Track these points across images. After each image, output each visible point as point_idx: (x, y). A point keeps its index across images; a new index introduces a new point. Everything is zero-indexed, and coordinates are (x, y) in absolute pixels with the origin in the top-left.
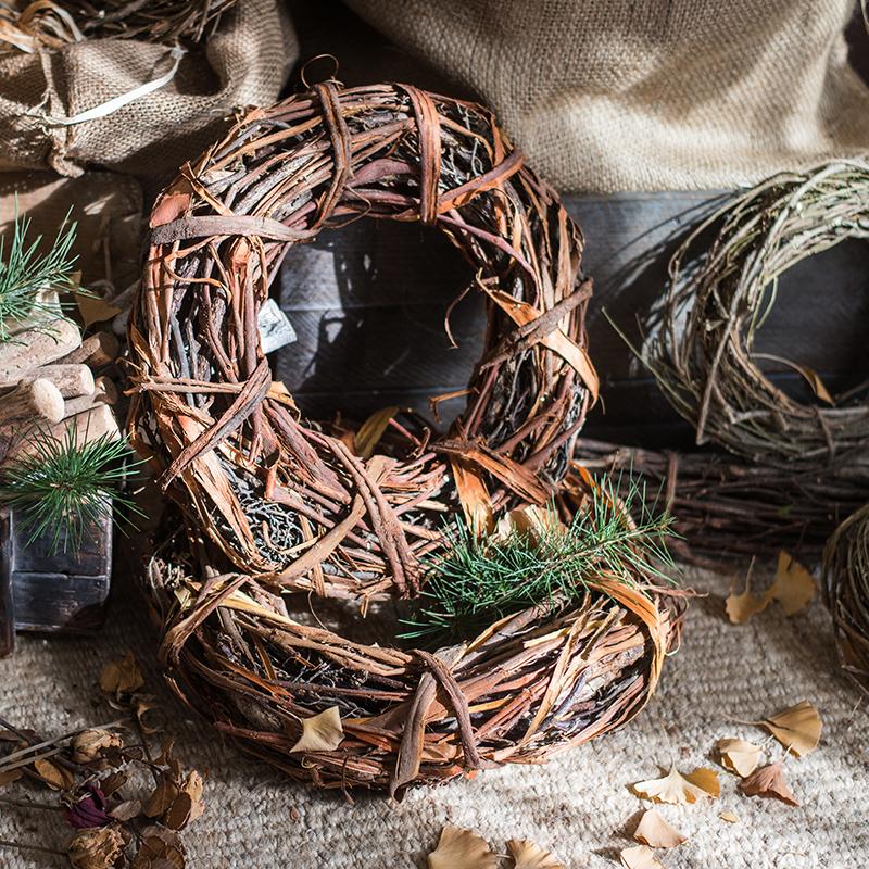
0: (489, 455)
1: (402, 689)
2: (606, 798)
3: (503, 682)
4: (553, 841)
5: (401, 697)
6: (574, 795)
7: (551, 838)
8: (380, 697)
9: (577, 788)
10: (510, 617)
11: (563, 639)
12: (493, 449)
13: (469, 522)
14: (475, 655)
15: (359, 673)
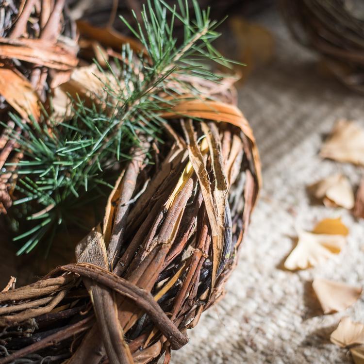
0: (7, 44)
1: (79, 318)
2: (271, 289)
3: (168, 255)
4: (264, 358)
5: (83, 326)
6: (244, 301)
7: (260, 356)
8: (62, 339)
9: (242, 294)
10: (118, 182)
11: (191, 181)
12: (7, 36)
13: (24, 115)
14: (116, 238)
15: (25, 325)
